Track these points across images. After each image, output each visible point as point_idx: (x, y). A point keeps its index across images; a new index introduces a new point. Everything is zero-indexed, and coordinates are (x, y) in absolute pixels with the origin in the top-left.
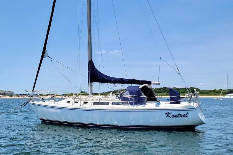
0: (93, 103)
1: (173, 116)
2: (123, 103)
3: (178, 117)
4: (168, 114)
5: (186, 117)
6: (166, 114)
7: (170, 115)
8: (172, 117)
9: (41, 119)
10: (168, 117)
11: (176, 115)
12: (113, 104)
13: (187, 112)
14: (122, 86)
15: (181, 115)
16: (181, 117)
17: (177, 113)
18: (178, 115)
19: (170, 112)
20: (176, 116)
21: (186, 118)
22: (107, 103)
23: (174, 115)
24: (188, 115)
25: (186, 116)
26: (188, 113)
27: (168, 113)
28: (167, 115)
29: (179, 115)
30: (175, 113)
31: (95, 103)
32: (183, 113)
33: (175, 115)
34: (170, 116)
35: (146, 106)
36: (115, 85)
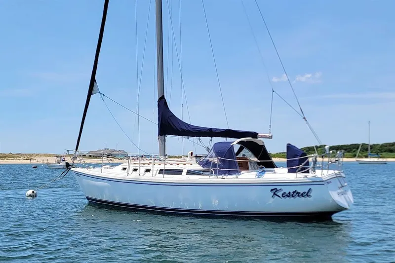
0: (158, 172)
1: (284, 195)
2: (203, 171)
3: (293, 196)
4: (275, 192)
5: (308, 196)
6: (272, 190)
7: (280, 194)
9: (88, 198)
10: (276, 197)
11: (289, 193)
12: (190, 173)
13: (309, 187)
14: (211, 140)
16: (299, 196)
17: (291, 189)
18: (294, 192)
19: (278, 188)
20: (289, 195)
22: (179, 172)
23: (285, 193)
24: (312, 194)
25: (307, 194)
26: (310, 189)
27: (276, 189)
28: (274, 194)
29: (295, 194)
30: (287, 190)
31: (161, 172)
32: (301, 190)
33: (287, 193)
34: (278, 194)
35: (240, 176)
36: (200, 140)
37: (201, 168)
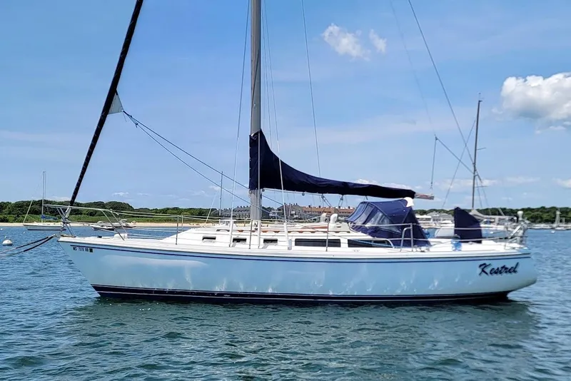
2: (375, 242)
3: (501, 273)
4: (483, 267)
5: (515, 272)
6: (480, 266)
7: (488, 270)
8: (491, 273)
9: (97, 288)
10: (484, 274)
11: (498, 269)
12: (352, 243)
13: (516, 261)
14: (342, 199)
15: (506, 268)
16: (506, 272)
17: (500, 265)
18: (502, 268)
19: (487, 263)
20: (497, 272)
21: (513, 274)
23: (494, 269)
24: (518, 269)
25: (513, 270)
26: (517, 263)
27: (485, 264)
28: (483, 271)
30: (497, 265)
31: (299, 242)
32: (510, 264)
33: (496, 268)
34: (486, 270)
35: (431, 249)
36: (323, 197)
37: (369, 237)
